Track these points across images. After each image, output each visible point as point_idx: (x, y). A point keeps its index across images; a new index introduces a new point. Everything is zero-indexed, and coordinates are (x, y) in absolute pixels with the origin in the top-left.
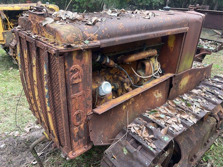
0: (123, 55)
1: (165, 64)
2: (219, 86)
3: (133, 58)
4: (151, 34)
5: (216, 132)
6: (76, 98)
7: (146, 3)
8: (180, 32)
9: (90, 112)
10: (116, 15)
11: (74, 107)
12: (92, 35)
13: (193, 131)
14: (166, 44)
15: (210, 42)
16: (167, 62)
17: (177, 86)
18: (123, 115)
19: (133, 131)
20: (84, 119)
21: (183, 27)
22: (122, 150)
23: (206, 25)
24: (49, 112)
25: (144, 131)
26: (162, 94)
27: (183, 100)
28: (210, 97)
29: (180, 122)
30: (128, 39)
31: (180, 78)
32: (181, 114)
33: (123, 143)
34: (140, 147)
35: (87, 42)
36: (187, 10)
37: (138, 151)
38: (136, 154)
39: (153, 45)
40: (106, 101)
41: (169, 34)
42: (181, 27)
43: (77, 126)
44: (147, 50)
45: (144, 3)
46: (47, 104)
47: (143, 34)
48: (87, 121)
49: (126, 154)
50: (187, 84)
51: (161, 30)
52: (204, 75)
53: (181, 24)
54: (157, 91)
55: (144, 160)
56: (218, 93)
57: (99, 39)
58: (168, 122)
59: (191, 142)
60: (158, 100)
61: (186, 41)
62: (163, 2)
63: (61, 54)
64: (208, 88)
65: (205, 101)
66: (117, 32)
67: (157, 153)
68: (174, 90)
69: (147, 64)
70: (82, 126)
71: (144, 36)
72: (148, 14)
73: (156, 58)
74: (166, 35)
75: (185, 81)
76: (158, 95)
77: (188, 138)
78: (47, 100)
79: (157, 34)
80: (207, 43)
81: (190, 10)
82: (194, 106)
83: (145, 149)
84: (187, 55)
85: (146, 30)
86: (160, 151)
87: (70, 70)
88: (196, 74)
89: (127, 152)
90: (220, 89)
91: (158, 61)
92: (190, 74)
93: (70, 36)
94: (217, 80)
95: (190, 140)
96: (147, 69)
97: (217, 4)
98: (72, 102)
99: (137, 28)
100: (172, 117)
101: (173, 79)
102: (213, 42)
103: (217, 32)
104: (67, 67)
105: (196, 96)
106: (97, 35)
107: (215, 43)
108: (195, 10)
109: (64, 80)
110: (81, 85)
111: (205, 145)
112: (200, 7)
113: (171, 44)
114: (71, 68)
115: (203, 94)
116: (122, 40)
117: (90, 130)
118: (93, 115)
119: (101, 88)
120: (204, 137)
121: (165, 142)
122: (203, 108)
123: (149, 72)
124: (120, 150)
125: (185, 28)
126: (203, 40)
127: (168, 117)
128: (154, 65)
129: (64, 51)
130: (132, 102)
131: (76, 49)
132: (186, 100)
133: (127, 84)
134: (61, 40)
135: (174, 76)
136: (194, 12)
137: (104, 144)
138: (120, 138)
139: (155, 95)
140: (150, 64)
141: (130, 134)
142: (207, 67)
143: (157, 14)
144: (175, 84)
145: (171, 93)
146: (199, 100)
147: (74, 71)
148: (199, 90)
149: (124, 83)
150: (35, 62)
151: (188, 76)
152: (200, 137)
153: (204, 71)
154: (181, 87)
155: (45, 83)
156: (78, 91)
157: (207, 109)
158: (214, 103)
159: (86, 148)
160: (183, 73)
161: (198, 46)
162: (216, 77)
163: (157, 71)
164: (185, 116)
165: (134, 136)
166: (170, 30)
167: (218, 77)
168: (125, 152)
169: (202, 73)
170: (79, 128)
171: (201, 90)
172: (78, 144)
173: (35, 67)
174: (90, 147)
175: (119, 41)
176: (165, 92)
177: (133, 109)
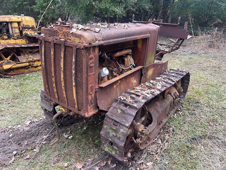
0: (111, 53)
1: (136, 60)
2: (173, 75)
3: (118, 54)
4: (129, 38)
5: (174, 108)
6: (91, 76)
7: (111, 15)
8: (145, 38)
9: (97, 87)
10: (106, 27)
11: (90, 82)
12: (100, 38)
13: (158, 105)
14: (137, 46)
15: (165, 46)
16: (138, 58)
17: (146, 75)
18: (114, 92)
19: (122, 99)
20: (94, 90)
21: (147, 34)
22: (117, 111)
23: (161, 34)
24: (74, 86)
25: (129, 98)
26: (136, 81)
27: (151, 83)
28: (167, 81)
29: (150, 93)
30: (117, 41)
31: (147, 69)
32: (150, 89)
33: (117, 107)
34: (128, 107)
35: (97, 42)
36: (148, 23)
37: (127, 109)
38: (126, 111)
39: (128, 47)
40: (104, 82)
41: (139, 38)
42: (145, 34)
43: (91, 95)
44: (126, 49)
45: (109, 16)
46: (73, 80)
47: (124, 38)
48: (96, 92)
49: (120, 112)
50: (152, 75)
51: (134, 36)
52: (163, 69)
53: (145, 32)
54: (133, 78)
55: (132, 113)
56: (172, 78)
57: (103, 40)
58: (143, 93)
59: (158, 111)
60: (134, 84)
61: (149, 43)
62: (126, 15)
63: (86, 48)
64: (166, 76)
65: (164, 83)
66: (111, 36)
67: (139, 108)
68: (144, 78)
69: (126, 59)
70: (93, 95)
71: (125, 40)
72: (125, 26)
73: (130, 56)
74: (137, 39)
75: (150, 72)
76: (134, 81)
77: (156, 109)
78: (73, 78)
79: (132, 38)
80: (164, 47)
81: (149, 23)
82: (158, 85)
83: (132, 107)
84: (151, 53)
85: (126, 36)
86: (140, 107)
87: (89, 58)
88: (157, 68)
89: (120, 111)
90: (173, 76)
91: (133, 58)
92: (153, 67)
93: (89, 38)
94: (172, 71)
95: (157, 110)
96: (126, 63)
97: (170, 17)
98: (89, 78)
99: (121, 34)
100: (145, 91)
101: (143, 70)
102: (167, 46)
103: (172, 40)
104: (88, 56)
105: (159, 81)
106: (102, 38)
107: (169, 47)
108: (153, 23)
109: (86, 64)
110: (94, 68)
111: (167, 115)
112: (156, 21)
113: (140, 46)
114: (90, 57)
115: (163, 80)
116: (114, 41)
117: (97, 98)
118: (99, 89)
119: (103, 71)
120: (166, 108)
121: (142, 103)
122: (163, 86)
123: (127, 65)
124: (116, 111)
125: (148, 35)
126: (161, 45)
127: (142, 91)
128: (130, 60)
129: (88, 46)
130: (119, 84)
131: (93, 46)
132: (152, 83)
133: (115, 72)
134: (85, 40)
135: (143, 68)
136: (152, 24)
137: (105, 110)
138: (114, 105)
139: (132, 80)
140: (128, 60)
141: (121, 101)
142: (164, 63)
143: (130, 26)
144: (144, 73)
145: (142, 80)
146: (161, 83)
147: (91, 59)
148: (160, 78)
149: (113, 71)
150: (63, 55)
151: (152, 69)
152: (163, 108)
153: (163, 66)
154: (148, 77)
155: (73, 66)
156: (92, 72)
157: (165, 86)
158: (170, 84)
159: (95, 111)
160: (149, 66)
161: (157, 49)
162: (171, 70)
163: (132, 64)
164: (153, 90)
165: (123, 102)
166: (139, 36)
167: (172, 70)
168: (119, 111)
169: (162, 68)
170: (92, 97)
171: (162, 77)
172: (91, 108)
173: (63, 59)
174: (97, 111)
175: (113, 42)
176: (138, 79)
177: (120, 89)
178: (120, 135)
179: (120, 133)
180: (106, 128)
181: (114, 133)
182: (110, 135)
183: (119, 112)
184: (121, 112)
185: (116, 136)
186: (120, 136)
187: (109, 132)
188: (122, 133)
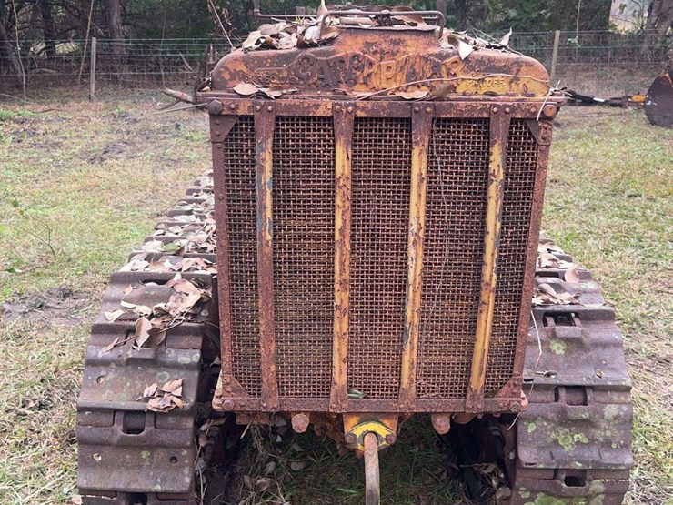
22: (549, 350)
24: (493, 289)
33: (542, 336)
34: (577, 321)
38: (586, 337)
46: (495, 265)
49: (563, 352)
78: (495, 254)
83: (589, 318)
89: (563, 347)
103: (178, 93)
141: (538, 308)
150: (426, 167)
155: (499, 204)
165: (547, 309)
168: (558, 348)
173: (424, 183)
178: (605, 430)
179: (603, 425)
180: (536, 430)
181: (580, 437)
182: (567, 449)
183: (558, 352)
184: (566, 350)
185: (592, 441)
186: (608, 433)
187: (556, 442)
188: (616, 418)
